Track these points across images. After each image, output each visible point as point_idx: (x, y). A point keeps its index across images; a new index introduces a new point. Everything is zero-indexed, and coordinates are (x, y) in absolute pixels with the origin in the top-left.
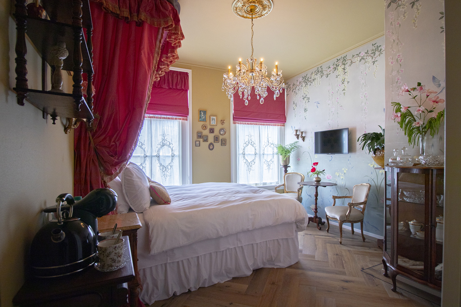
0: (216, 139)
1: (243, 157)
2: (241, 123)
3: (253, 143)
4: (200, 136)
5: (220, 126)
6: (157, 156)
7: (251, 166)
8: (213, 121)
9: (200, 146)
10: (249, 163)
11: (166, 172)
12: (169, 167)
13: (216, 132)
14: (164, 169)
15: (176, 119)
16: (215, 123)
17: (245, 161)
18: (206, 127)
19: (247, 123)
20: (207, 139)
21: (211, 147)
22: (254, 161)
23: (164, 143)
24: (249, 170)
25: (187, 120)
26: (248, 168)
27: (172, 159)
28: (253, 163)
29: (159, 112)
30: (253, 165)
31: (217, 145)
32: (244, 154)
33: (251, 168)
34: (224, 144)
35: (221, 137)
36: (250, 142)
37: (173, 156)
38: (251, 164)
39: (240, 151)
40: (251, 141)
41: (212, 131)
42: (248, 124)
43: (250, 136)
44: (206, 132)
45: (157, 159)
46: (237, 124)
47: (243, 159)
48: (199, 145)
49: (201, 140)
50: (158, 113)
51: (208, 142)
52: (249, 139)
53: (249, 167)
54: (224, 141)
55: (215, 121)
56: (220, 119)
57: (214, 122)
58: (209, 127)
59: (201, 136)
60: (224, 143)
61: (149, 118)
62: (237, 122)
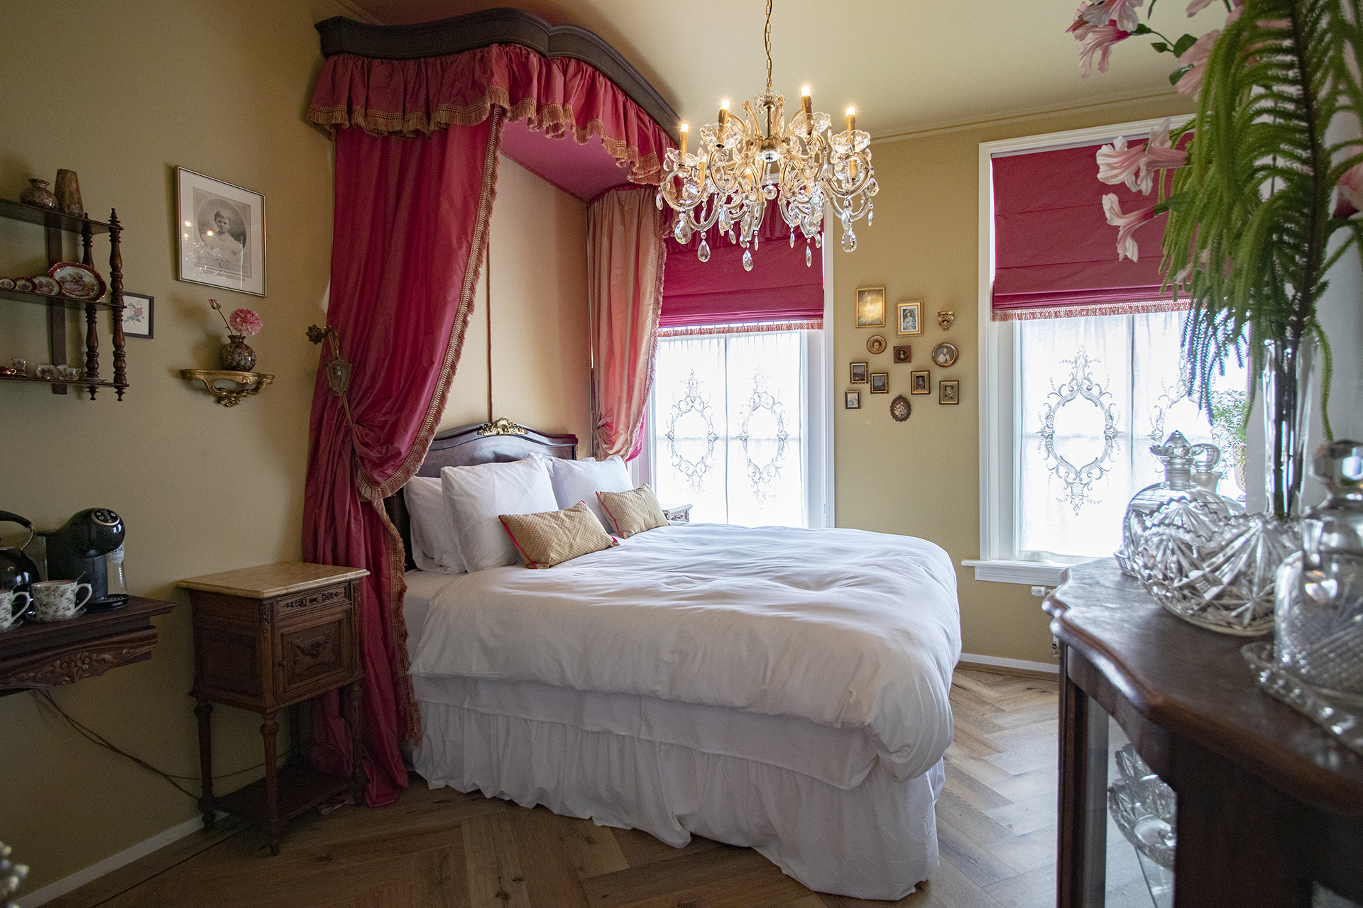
0: (921, 382)
1: (1043, 448)
2: (1034, 316)
3: (1095, 391)
4: (859, 374)
5: (935, 335)
6: (741, 439)
7: (1088, 484)
8: (907, 320)
9: (859, 408)
10: (1078, 474)
11: (761, 484)
12: (773, 470)
13: (921, 357)
14: (758, 476)
15: (789, 328)
16: (915, 328)
17: (1052, 462)
18: (880, 344)
19: (1062, 309)
20: (884, 385)
21: (901, 409)
22: (1103, 465)
23: (757, 399)
24: (1077, 501)
25: (820, 326)
26: (1069, 493)
27: (781, 448)
28: (1096, 473)
29: (739, 314)
30: (1094, 480)
31: (924, 405)
32: (1051, 436)
33: (1086, 492)
34: (951, 398)
35: (938, 375)
36: (1084, 387)
37: (781, 440)
38: (1084, 476)
39: (1031, 421)
40: (1085, 381)
41: (902, 357)
42: (1068, 314)
43: (1081, 361)
44: (884, 361)
45: (742, 445)
46: (1017, 322)
47: (1045, 454)
48: (857, 406)
49: (866, 388)
50: (737, 317)
51: (887, 392)
52: (1080, 377)
53: (1078, 488)
54: (948, 388)
55: (914, 317)
56: (934, 309)
57: (910, 323)
58: (892, 343)
59: (864, 376)
60: (951, 394)
61: (719, 333)
62: (1018, 311)
